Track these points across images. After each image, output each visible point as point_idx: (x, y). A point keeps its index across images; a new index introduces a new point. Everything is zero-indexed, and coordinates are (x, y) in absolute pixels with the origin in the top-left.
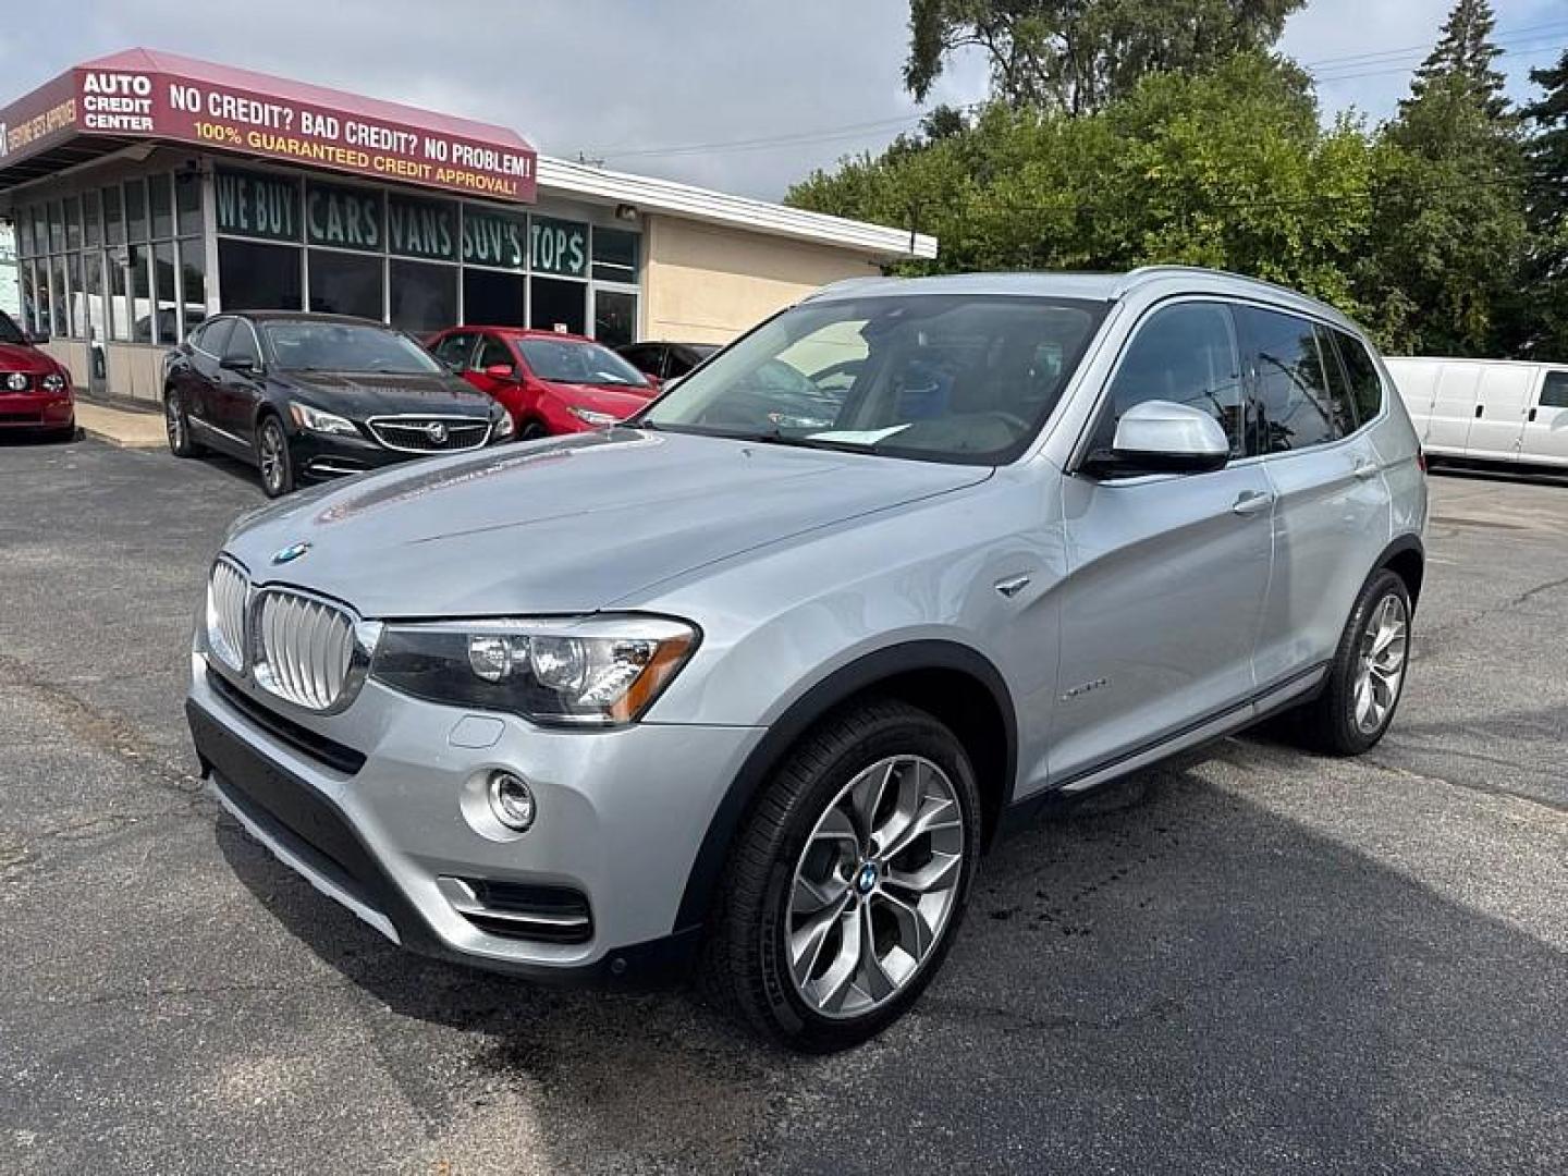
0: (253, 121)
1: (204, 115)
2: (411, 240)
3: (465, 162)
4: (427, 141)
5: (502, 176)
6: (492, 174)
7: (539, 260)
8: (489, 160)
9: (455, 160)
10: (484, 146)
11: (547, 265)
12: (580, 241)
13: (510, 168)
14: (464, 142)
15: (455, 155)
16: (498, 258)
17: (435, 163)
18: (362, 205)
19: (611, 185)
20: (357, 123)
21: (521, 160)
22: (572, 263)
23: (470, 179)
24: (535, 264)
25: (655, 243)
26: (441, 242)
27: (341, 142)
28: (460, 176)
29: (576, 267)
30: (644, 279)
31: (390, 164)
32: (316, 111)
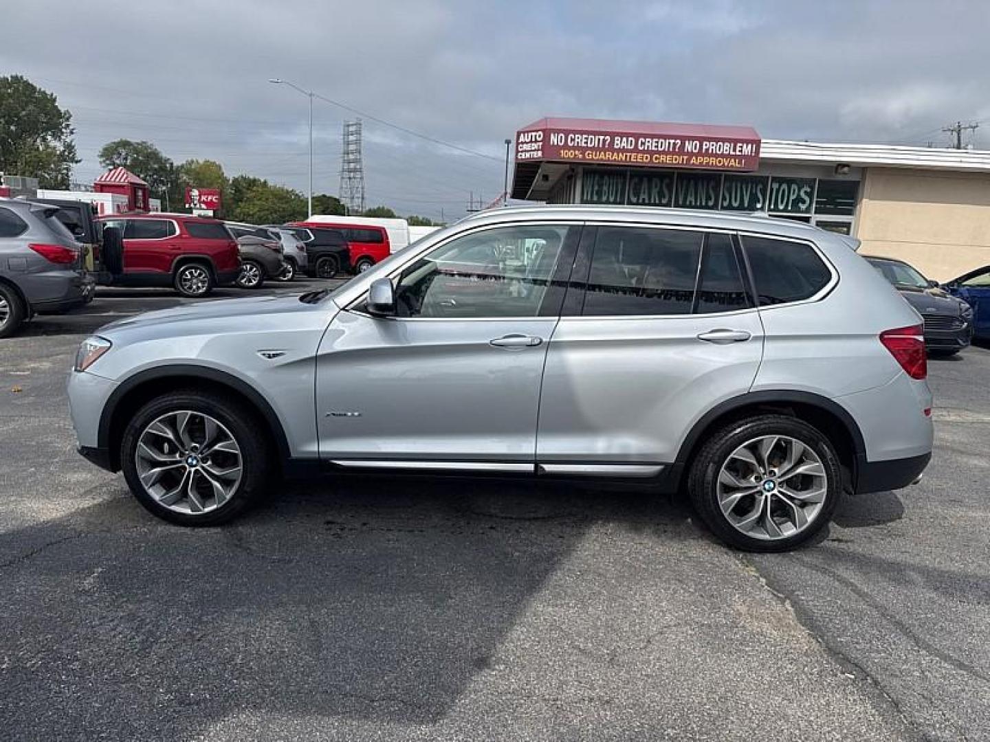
0: (589, 145)
1: (566, 147)
2: (689, 198)
3: (710, 151)
4: (687, 143)
5: (735, 157)
6: (729, 156)
7: (776, 204)
8: (726, 148)
9: (704, 151)
10: (724, 140)
11: (781, 207)
12: (809, 190)
13: (741, 151)
14: (710, 140)
15: (704, 147)
16: (746, 205)
17: (691, 154)
18: (662, 182)
19: (825, 153)
20: (645, 139)
21: (750, 146)
22: (800, 205)
23: (712, 161)
24: (772, 207)
25: (868, 187)
26: (708, 198)
27: (636, 150)
28: (706, 160)
29: (803, 207)
30: (857, 213)
31: (663, 158)
32: (622, 135)
